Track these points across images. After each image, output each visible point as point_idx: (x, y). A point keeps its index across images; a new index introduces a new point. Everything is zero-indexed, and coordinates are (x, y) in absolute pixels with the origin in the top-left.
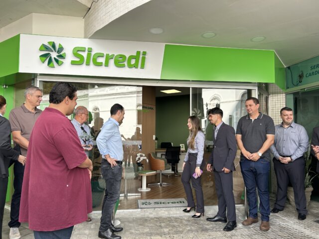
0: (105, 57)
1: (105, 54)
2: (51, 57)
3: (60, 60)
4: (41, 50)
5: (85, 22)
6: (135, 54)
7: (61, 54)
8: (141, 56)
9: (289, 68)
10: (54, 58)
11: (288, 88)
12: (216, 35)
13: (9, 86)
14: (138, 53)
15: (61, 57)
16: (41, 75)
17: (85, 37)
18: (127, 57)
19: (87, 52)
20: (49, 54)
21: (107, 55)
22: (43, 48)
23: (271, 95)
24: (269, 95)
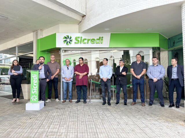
0: (87, 40)
1: (87, 39)
2: (67, 41)
3: (71, 42)
4: (64, 39)
5: (79, 26)
6: (99, 38)
7: (71, 39)
8: (101, 39)
9: (169, 39)
10: (69, 42)
11: (169, 48)
12: (131, 29)
13: (49, 52)
14: (100, 38)
15: (71, 41)
16: (63, 48)
17: (79, 32)
18: (96, 39)
19: (80, 39)
20: (67, 40)
21: (88, 39)
22: (65, 38)
23: (161, 52)
24: (160, 52)
